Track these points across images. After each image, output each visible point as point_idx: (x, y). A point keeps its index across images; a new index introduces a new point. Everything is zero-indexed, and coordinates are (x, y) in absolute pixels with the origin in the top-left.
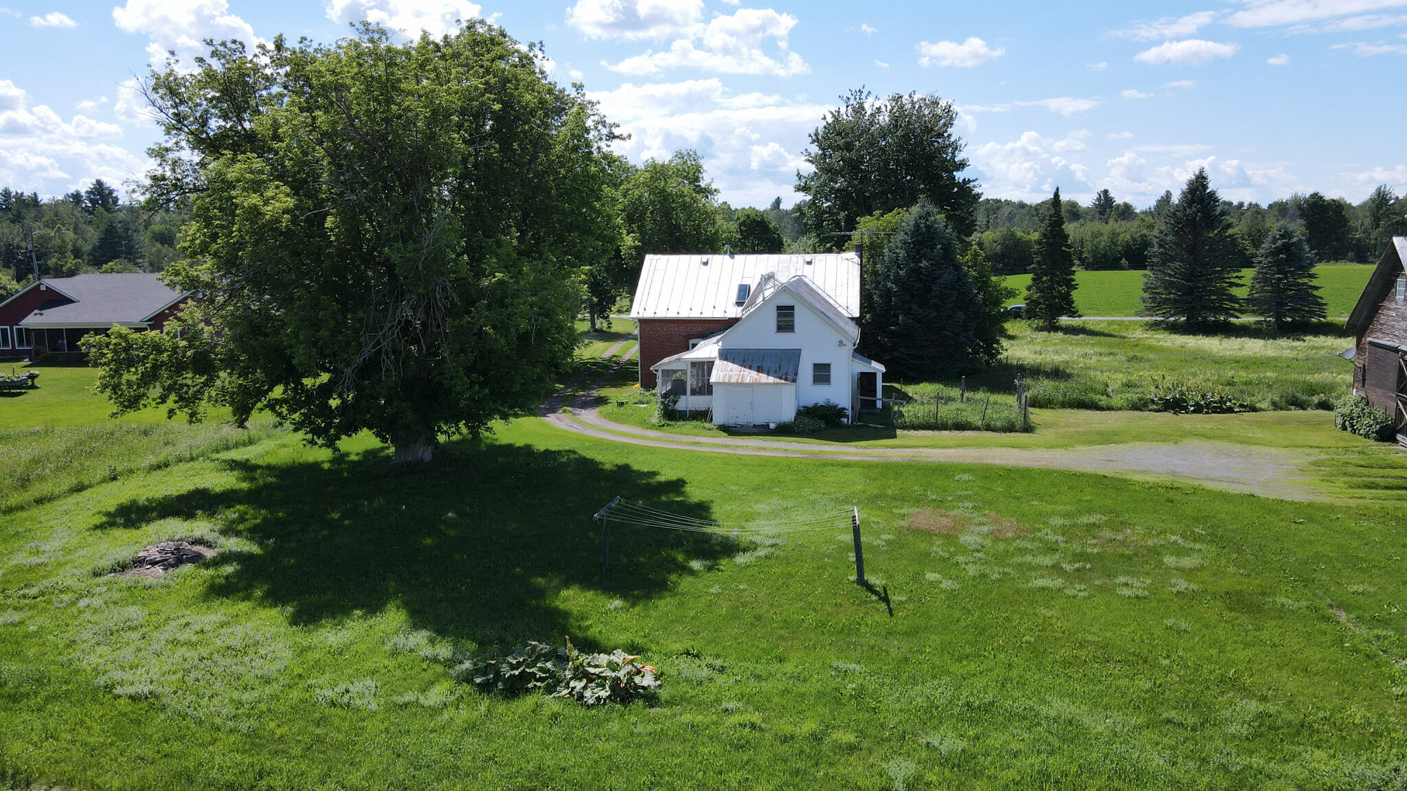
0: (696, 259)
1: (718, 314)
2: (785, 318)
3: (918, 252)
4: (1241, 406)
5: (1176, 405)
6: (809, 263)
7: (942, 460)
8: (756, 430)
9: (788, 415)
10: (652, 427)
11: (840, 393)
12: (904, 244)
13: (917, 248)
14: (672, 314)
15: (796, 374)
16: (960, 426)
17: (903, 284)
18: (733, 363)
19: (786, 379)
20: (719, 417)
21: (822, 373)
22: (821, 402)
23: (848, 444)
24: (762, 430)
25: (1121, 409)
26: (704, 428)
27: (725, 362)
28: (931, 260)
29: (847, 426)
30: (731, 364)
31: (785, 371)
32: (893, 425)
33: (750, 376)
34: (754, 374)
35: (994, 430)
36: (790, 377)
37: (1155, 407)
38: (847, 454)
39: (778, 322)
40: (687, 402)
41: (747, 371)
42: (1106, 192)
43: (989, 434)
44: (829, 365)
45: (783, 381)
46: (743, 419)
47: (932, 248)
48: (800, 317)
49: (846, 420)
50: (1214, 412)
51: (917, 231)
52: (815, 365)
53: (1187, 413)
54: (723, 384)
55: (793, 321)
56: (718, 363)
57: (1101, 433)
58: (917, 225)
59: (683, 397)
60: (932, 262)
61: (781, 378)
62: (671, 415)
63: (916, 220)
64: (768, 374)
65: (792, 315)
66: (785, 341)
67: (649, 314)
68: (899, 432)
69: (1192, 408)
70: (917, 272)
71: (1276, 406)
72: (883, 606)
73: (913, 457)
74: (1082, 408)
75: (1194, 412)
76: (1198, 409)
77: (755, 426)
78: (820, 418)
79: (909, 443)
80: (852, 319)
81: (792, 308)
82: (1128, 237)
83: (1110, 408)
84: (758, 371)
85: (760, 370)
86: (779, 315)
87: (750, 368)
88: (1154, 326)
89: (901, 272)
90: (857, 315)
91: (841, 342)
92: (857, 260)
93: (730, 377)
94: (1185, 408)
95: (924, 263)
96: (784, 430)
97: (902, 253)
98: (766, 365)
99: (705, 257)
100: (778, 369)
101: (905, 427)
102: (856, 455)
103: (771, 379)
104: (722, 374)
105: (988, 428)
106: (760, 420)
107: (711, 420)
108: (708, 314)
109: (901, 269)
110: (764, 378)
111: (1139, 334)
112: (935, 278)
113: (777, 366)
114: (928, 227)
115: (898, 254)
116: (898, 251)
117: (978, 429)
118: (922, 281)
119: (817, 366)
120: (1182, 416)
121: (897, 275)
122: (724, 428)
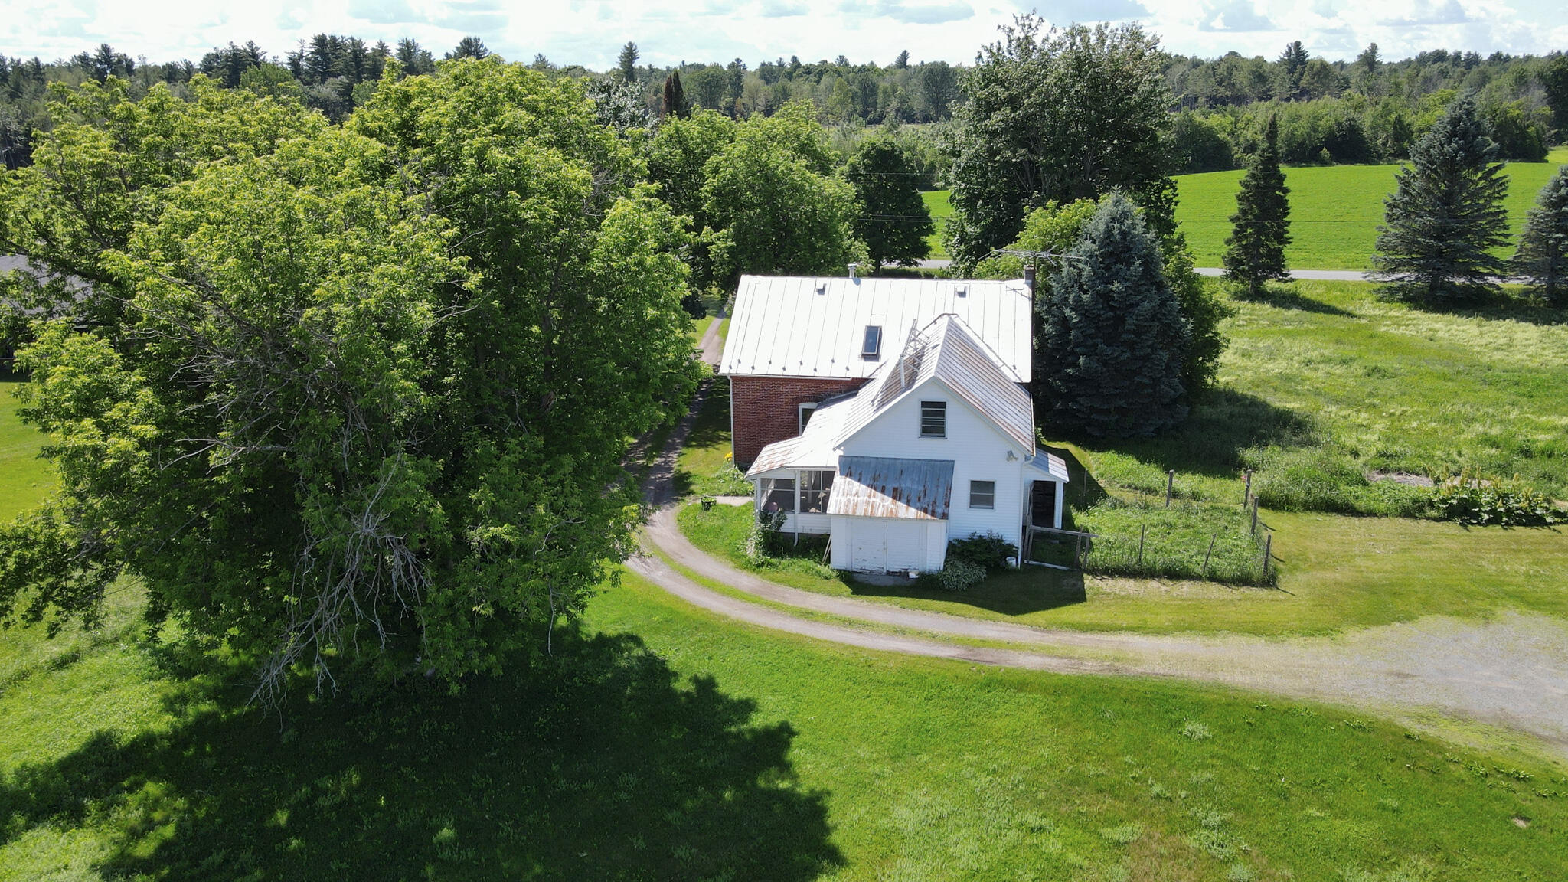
1: (838, 372)
2: (933, 420)
3: (1108, 268)
4: (1556, 513)
5: (1463, 511)
6: (962, 294)
7: (1157, 669)
8: (889, 582)
9: (934, 560)
10: (746, 566)
11: (1006, 519)
12: (1091, 257)
13: (1107, 262)
14: (775, 371)
15: (947, 505)
16: (1173, 573)
17: (1087, 311)
18: (859, 480)
19: (933, 514)
21: (982, 493)
22: (982, 532)
23: (1020, 618)
24: (899, 583)
25: (1386, 515)
27: (848, 479)
28: (1127, 280)
29: (1014, 571)
30: (856, 483)
31: (932, 499)
32: (1078, 566)
33: (883, 504)
34: (888, 501)
35: (1222, 581)
36: (939, 510)
37: (1434, 513)
38: (1018, 648)
39: (923, 423)
40: (796, 523)
41: (879, 495)
42: (1298, 44)
43: (1214, 587)
44: (993, 483)
45: (929, 517)
46: (872, 563)
47: (1129, 264)
48: (953, 418)
49: (1014, 562)
50: (1519, 524)
51: (1108, 237)
52: (973, 482)
53: (1479, 523)
54: (847, 516)
55: (943, 423)
56: (838, 480)
57: (1372, 589)
58: (1109, 231)
60: (1127, 284)
61: (926, 511)
62: (774, 546)
63: (1107, 223)
64: (908, 503)
65: (942, 414)
66: (932, 449)
67: (744, 370)
68: (1090, 582)
69: (1486, 517)
70: (1107, 296)
73: (1116, 659)
74: (1333, 511)
75: (1490, 522)
76: (1495, 519)
77: (889, 573)
78: (982, 561)
79: (1104, 617)
80: (1022, 385)
81: (943, 405)
82: (1332, 121)
83: (1371, 514)
84: (894, 497)
85: (896, 495)
86: (925, 414)
87: (883, 491)
89: (1084, 296)
90: (1027, 379)
91: (1010, 453)
92: (1028, 291)
93: (856, 505)
94: (1477, 515)
95: (1117, 285)
96: (929, 585)
97: (1087, 271)
98: (908, 485)
99: (821, 281)
100: (922, 495)
101: (1095, 571)
102: (1033, 650)
103: (912, 513)
104: (844, 500)
105: (1214, 577)
106: (896, 564)
107: (828, 561)
108: (825, 371)
109: (1085, 292)
110: (902, 509)
111: (1369, 308)
112: (1132, 306)
113: (922, 489)
114: (1123, 233)
115: (1081, 270)
116: (1080, 265)
117: (1197, 578)
118: (1112, 308)
119: (976, 485)
120: (1477, 531)
121: (1078, 299)
122: (847, 576)
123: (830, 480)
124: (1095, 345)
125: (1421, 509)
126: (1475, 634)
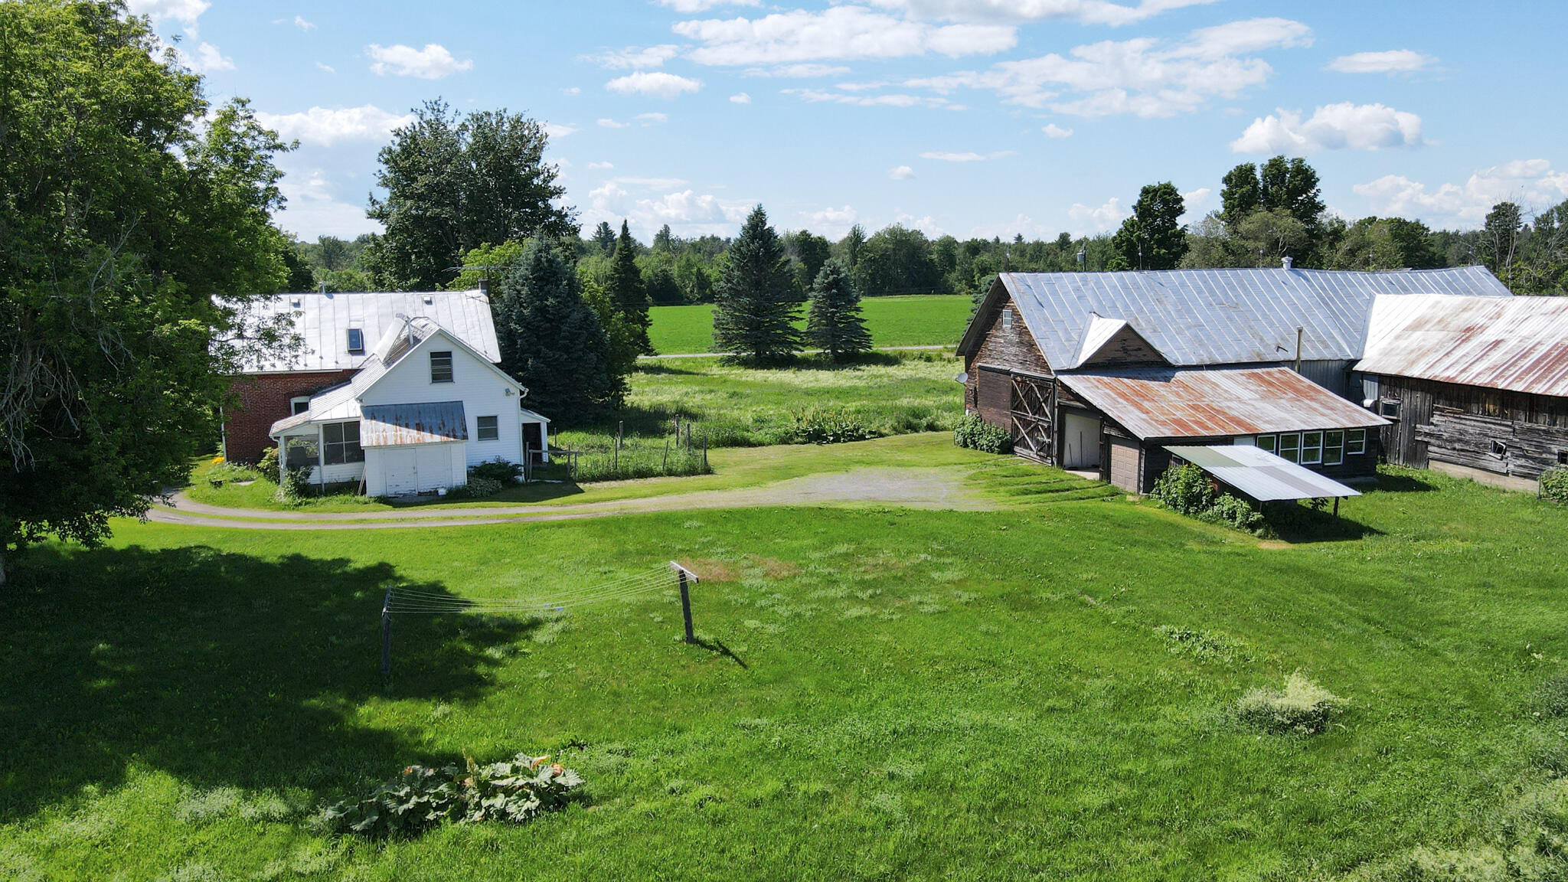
1: (329, 365)
2: (442, 368)
3: (541, 289)
4: (870, 432)
5: (817, 436)
6: (429, 302)
7: (654, 509)
8: (423, 499)
9: (460, 478)
10: (285, 507)
11: (509, 448)
12: (526, 280)
13: (539, 284)
14: (266, 368)
15: (465, 430)
16: (642, 474)
17: (528, 324)
18: (384, 421)
19: (455, 437)
20: (374, 488)
21: (488, 427)
22: (491, 460)
23: (540, 503)
24: (431, 498)
25: (770, 444)
26: (358, 502)
27: (374, 422)
28: (557, 297)
29: (522, 484)
30: (382, 424)
31: (451, 428)
32: (570, 479)
33: (410, 435)
34: (414, 433)
35: (677, 474)
36: (459, 434)
37: (800, 439)
39: (433, 371)
40: (325, 473)
41: (405, 430)
43: (673, 479)
44: (496, 417)
45: (452, 439)
46: (406, 485)
47: (558, 284)
48: (459, 364)
49: (520, 478)
50: (850, 440)
51: (539, 265)
52: (479, 418)
53: (828, 442)
54: (379, 447)
55: (451, 370)
56: (364, 423)
57: (775, 468)
58: (538, 260)
59: (316, 468)
60: (559, 300)
61: (448, 436)
62: (306, 491)
63: (534, 254)
64: (431, 432)
65: (449, 363)
66: (442, 393)
68: (581, 486)
69: (832, 438)
70: (542, 310)
71: (897, 431)
72: (730, 660)
73: (622, 509)
74: (736, 446)
75: (834, 441)
76: (837, 440)
77: (420, 494)
78: (497, 477)
79: (601, 496)
80: (497, 365)
81: (449, 354)
82: (650, 272)
83: (761, 444)
84: (418, 430)
85: (420, 427)
86: (434, 363)
87: (407, 426)
88: (729, 362)
89: (524, 312)
90: (500, 360)
91: (507, 390)
92: (485, 298)
93: (385, 438)
94: (825, 438)
95: (551, 301)
96: (456, 496)
97: (525, 291)
98: (426, 421)
99: (295, 297)
100: (441, 426)
101: (584, 480)
102: (558, 514)
103: (437, 438)
104: (374, 436)
105: (670, 473)
106: (426, 486)
107: (364, 492)
108: (316, 366)
109: (525, 308)
110: (427, 437)
112: (564, 317)
113: (440, 422)
114: (548, 261)
115: (519, 292)
116: (518, 287)
117: (660, 475)
118: (550, 321)
119: (482, 420)
120: (827, 447)
122: (384, 500)
123: (353, 427)
124: (539, 351)
125: (791, 438)
126: (844, 476)
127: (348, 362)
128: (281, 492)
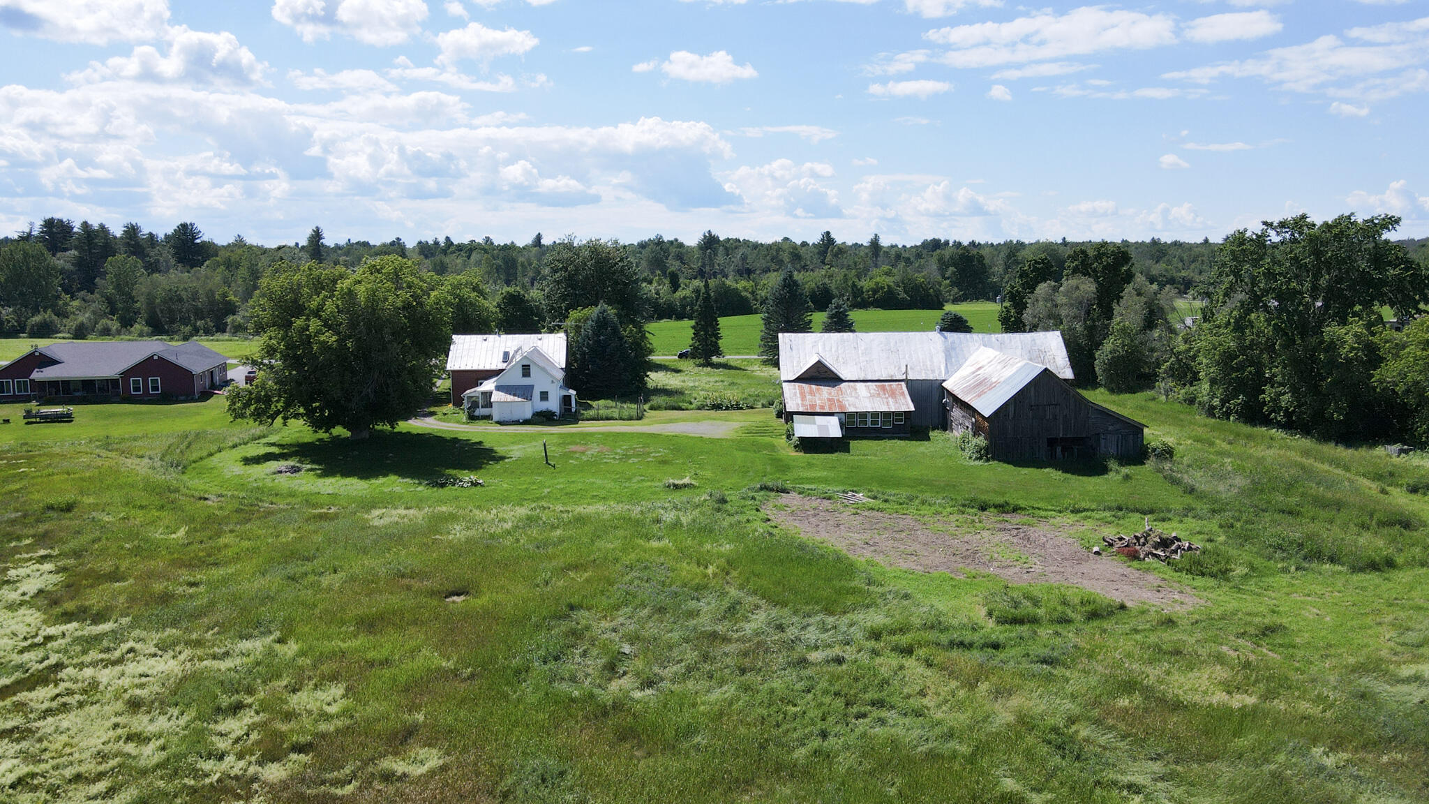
0: (480, 337)
1: (493, 367)
2: (526, 370)
3: (599, 331)
4: (747, 406)
5: (717, 407)
6: (540, 339)
8: (514, 423)
9: (528, 415)
10: (464, 423)
11: (553, 405)
12: (592, 327)
13: (598, 329)
14: (469, 368)
15: (532, 397)
16: (608, 419)
18: (501, 392)
19: (527, 399)
20: (495, 418)
21: (544, 396)
22: (544, 409)
23: (555, 427)
24: (517, 423)
25: (689, 410)
26: (489, 423)
27: (497, 391)
28: (606, 335)
29: (556, 420)
31: (527, 395)
32: (577, 419)
33: (510, 398)
34: (512, 397)
35: (624, 420)
36: (529, 398)
37: (706, 408)
38: (553, 431)
39: (523, 372)
40: (481, 411)
41: (509, 395)
42: (828, 233)
44: (548, 393)
46: (507, 417)
47: (607, 329)
48: (533, 370)
49: (555, 417)
50: (734, 410)
51: (599, 320)
53: (719, 410)
54: (497, 402)
55: (530, 372)
56: (494, 392)
57: (669, 419)
58: (598, 317)
59: (478, 409)
61: (525, 399)
62: (472, 418)
63: (599, 313)
64: (518, 397)
65: (529, 369)
66: (526, 381)
67: (456, 368)
68: (581, 421)
70: (598, 342)
71: (763, 406)
74: (673, 409)
75: (723, 409)
77: (513, 421)
78: (544, 416)
79: (585, 426)
80: (562, 369)
81: (529, 366)
83: (685, 409)
85: (514, 395)
86: (523, 369)
89: (590, 342)
90: (564, 366)
91: (553, 382)
92: (565, 337)
93: (501, 398)
95: (602, 338)
96: (526, 422)
97: (591, 332)
98: (517, 392)
99: (485, 337)
100: (523, 395)
102: (557, 431)
103: (520, 399)
104: (496, 397)
105: (621, 419)
106: (515, 418)
107: (492, 419)
108: (488, 367)
109: (591, 340)
110: (516, 399)
113: (523, 393)
114: (604, 318)
116: (588, 330)
117: (616, 419)
119: (542, 393)
120: (717, 412)
121: (588, 343)
122: (500, 423)
123: (491, 393)
125: (703, 407)
126: (693, 424)
127: (502, 366)
128: (464, 418)
